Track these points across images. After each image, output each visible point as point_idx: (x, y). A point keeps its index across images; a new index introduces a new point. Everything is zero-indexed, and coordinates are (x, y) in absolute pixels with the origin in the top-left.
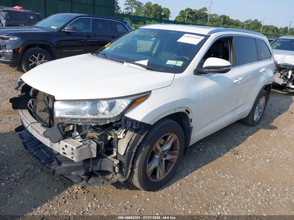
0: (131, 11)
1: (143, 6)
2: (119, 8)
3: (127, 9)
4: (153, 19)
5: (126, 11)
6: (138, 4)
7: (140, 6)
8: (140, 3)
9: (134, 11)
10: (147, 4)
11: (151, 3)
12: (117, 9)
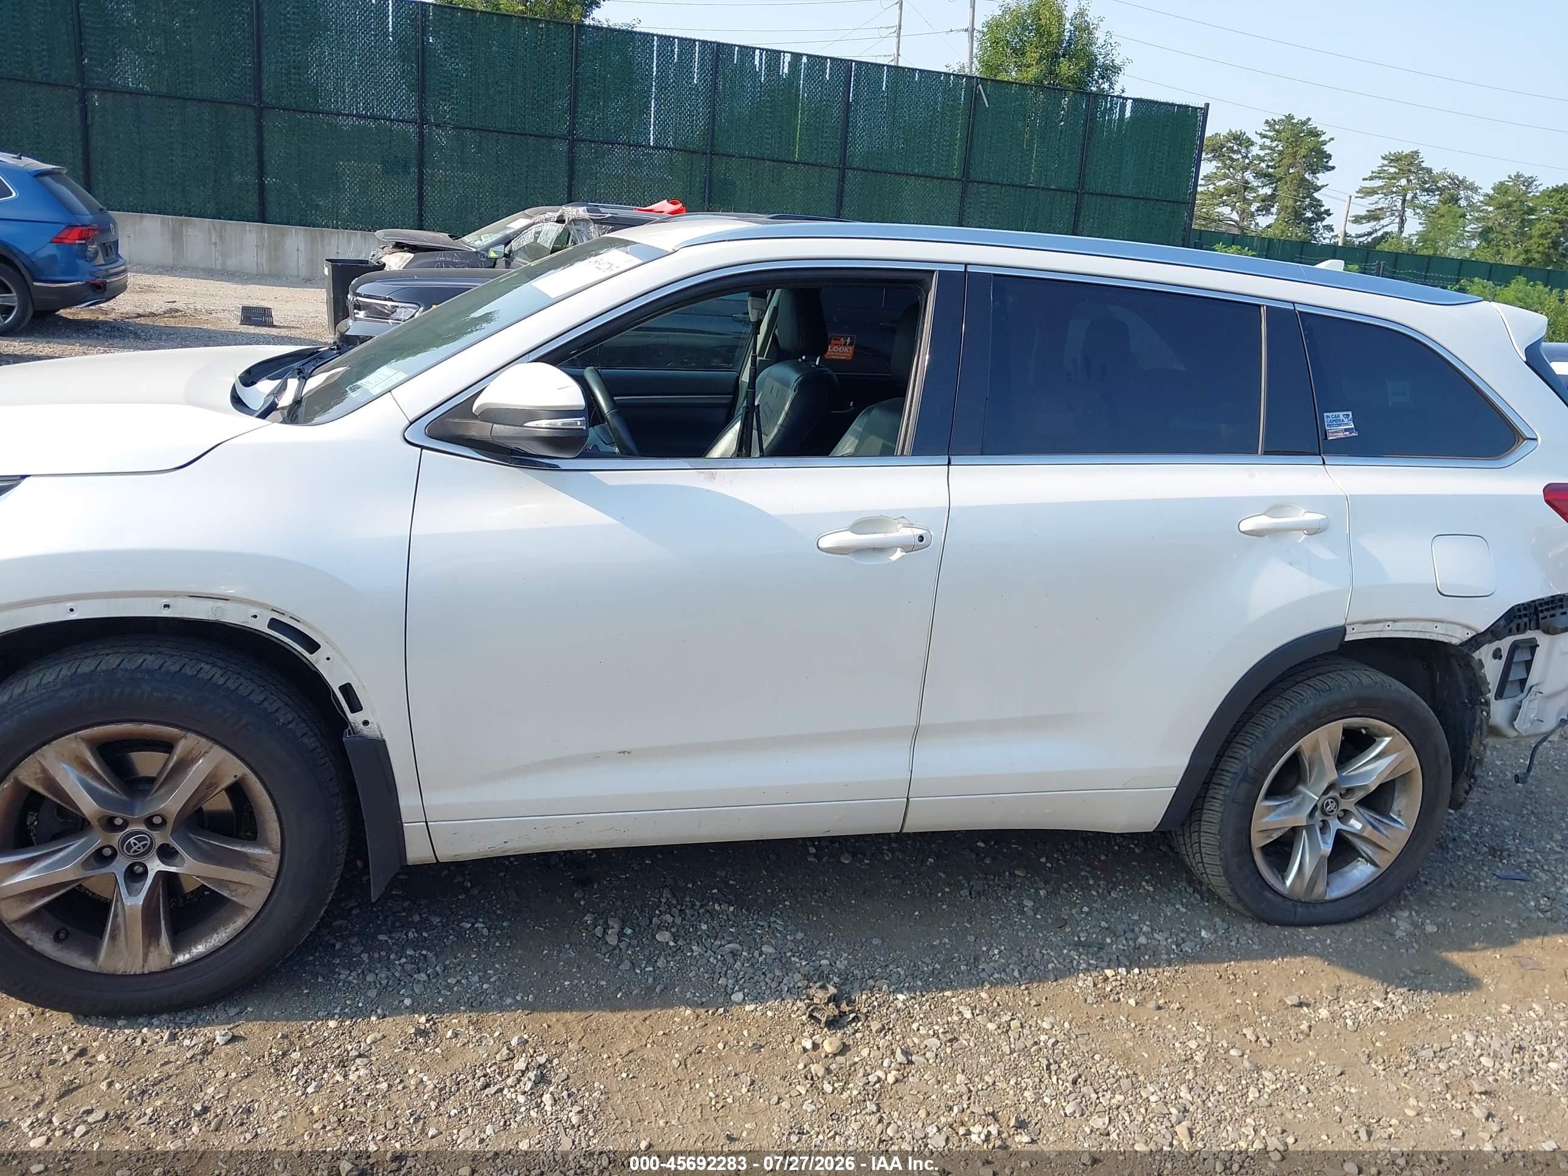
0: (1394, 228)
1: (1477, 199)
2: (1320, 216)
3: (1373, 216)
4: (1519, 270)
5: (1366, 227)
6: (1442, 190)
7: (1455, 200)
8: (1458, 183)
9: (1414, 226)
10: (1501, 189)
11: (1529, 182)
12: (1310, 221)
